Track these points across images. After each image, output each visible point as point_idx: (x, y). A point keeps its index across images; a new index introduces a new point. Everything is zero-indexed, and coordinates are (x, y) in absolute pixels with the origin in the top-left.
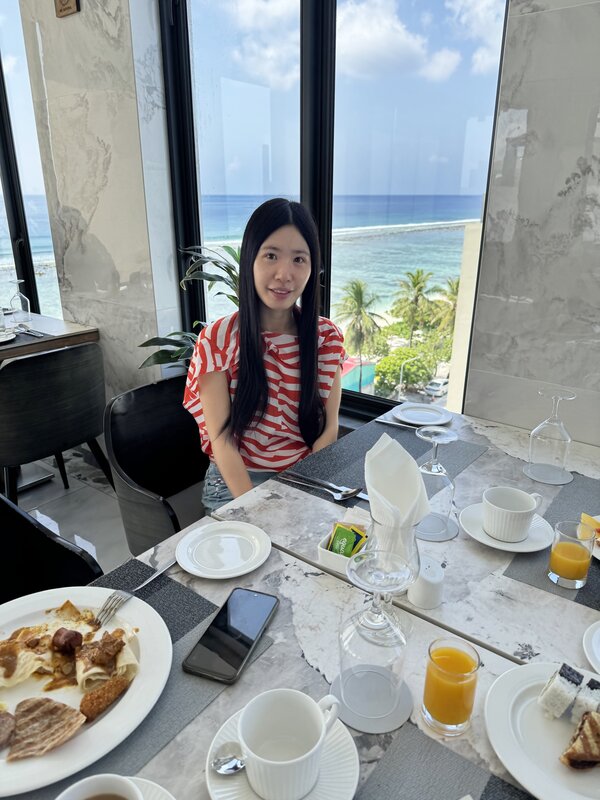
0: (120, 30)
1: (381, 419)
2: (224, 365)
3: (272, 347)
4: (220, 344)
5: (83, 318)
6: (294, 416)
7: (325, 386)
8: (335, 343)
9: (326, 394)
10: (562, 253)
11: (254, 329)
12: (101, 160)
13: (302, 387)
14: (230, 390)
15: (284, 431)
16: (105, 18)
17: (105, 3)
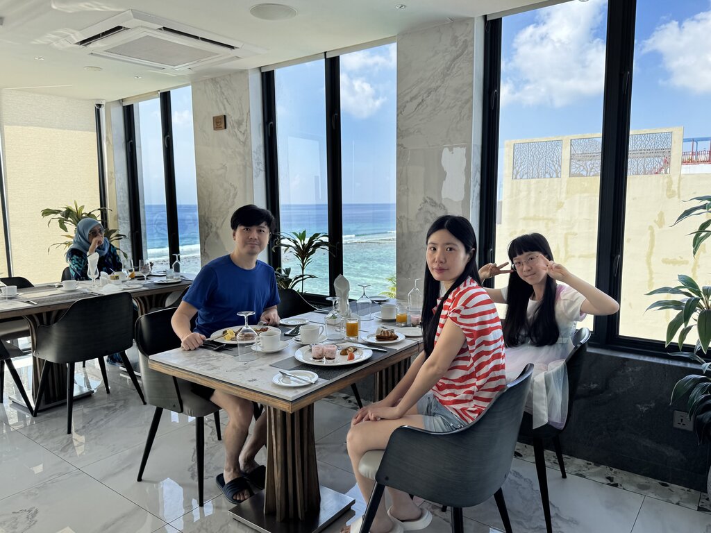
0: (246, 139)
12: (231, 194)
16: (238, 133)
17: (239, 127)
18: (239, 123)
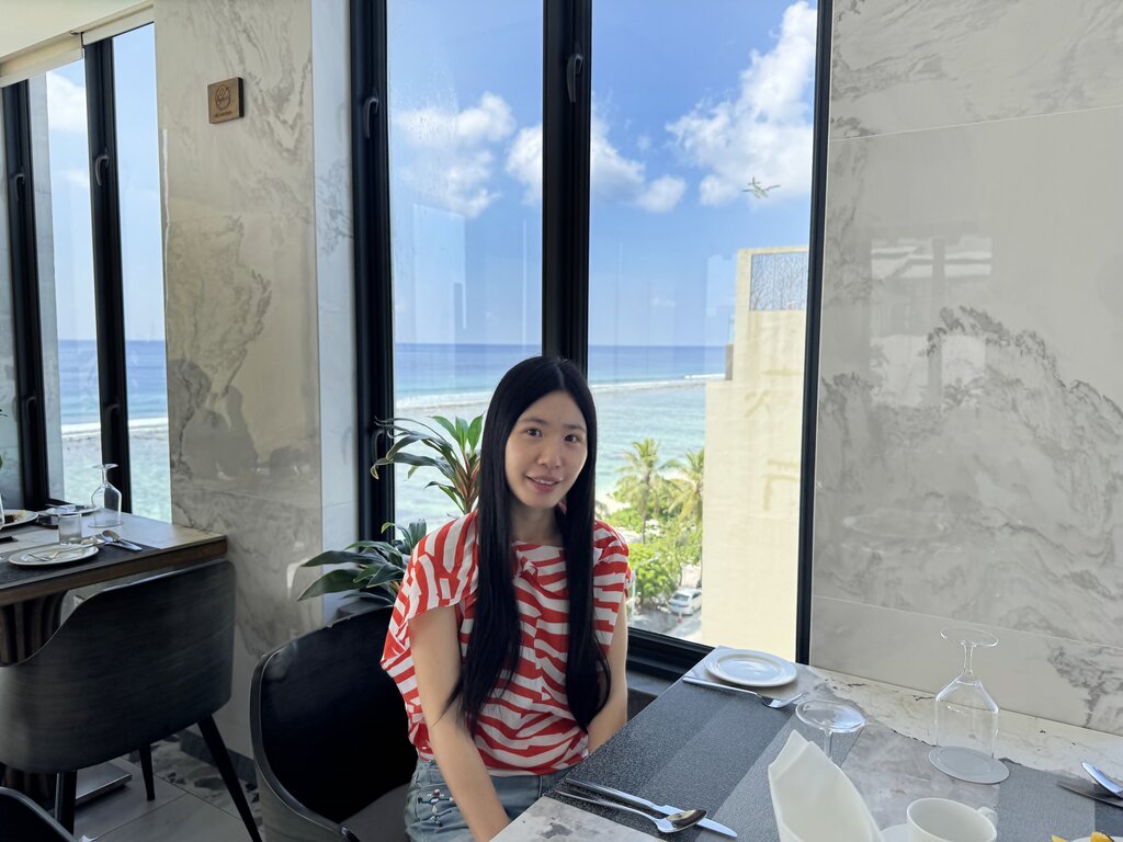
0: (298, 141)
1: (689, 676)
2: (453, 596)
3: (528, 566)
4: (448, 563)
5: (203, 521)
6: (558, 676)
7: (606, 627)
8: (617, 557)
9: (605, 638)
10: (932, 431)
11: (501, 540)
12: (254, 302)
13: (571, 629)
14: (460, 636)
15: (546, 702)
16: (277, 126)
17: (279, 109)
18: (281, 98)
